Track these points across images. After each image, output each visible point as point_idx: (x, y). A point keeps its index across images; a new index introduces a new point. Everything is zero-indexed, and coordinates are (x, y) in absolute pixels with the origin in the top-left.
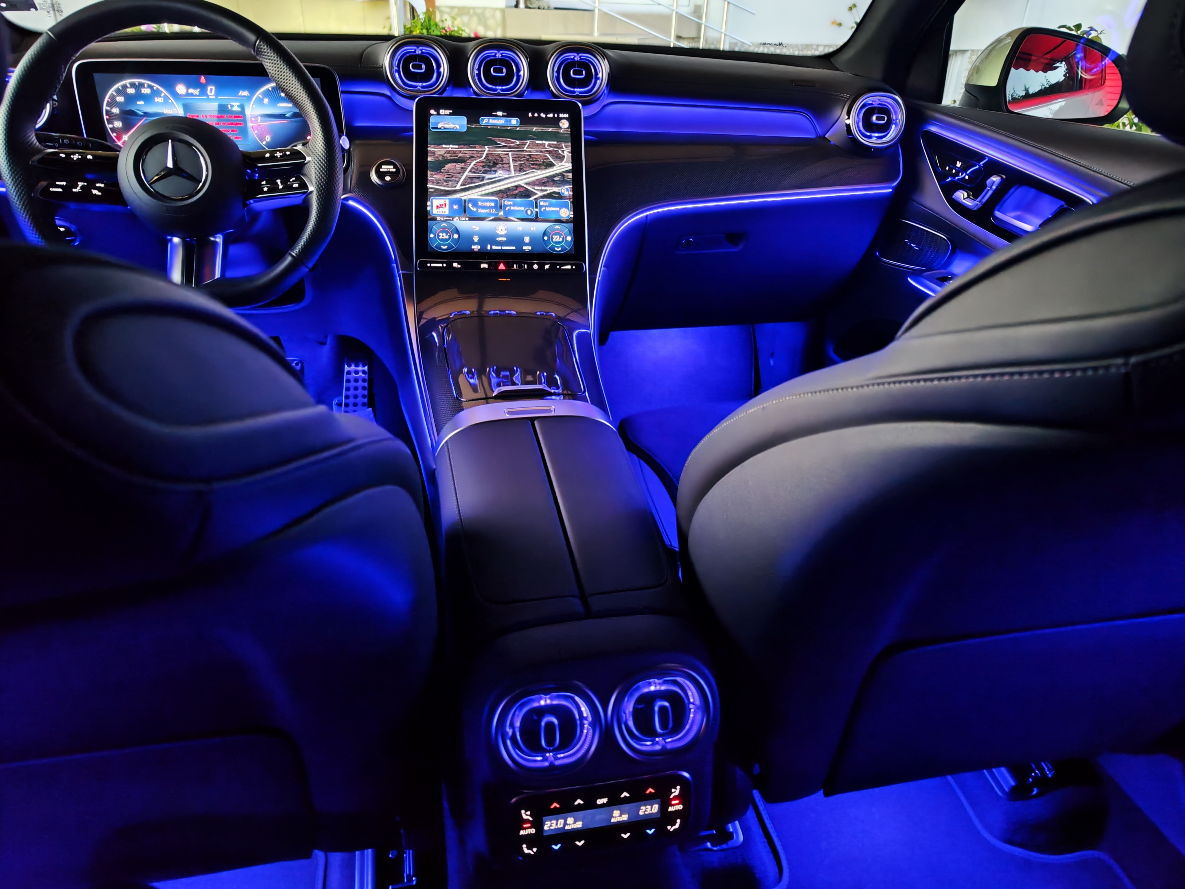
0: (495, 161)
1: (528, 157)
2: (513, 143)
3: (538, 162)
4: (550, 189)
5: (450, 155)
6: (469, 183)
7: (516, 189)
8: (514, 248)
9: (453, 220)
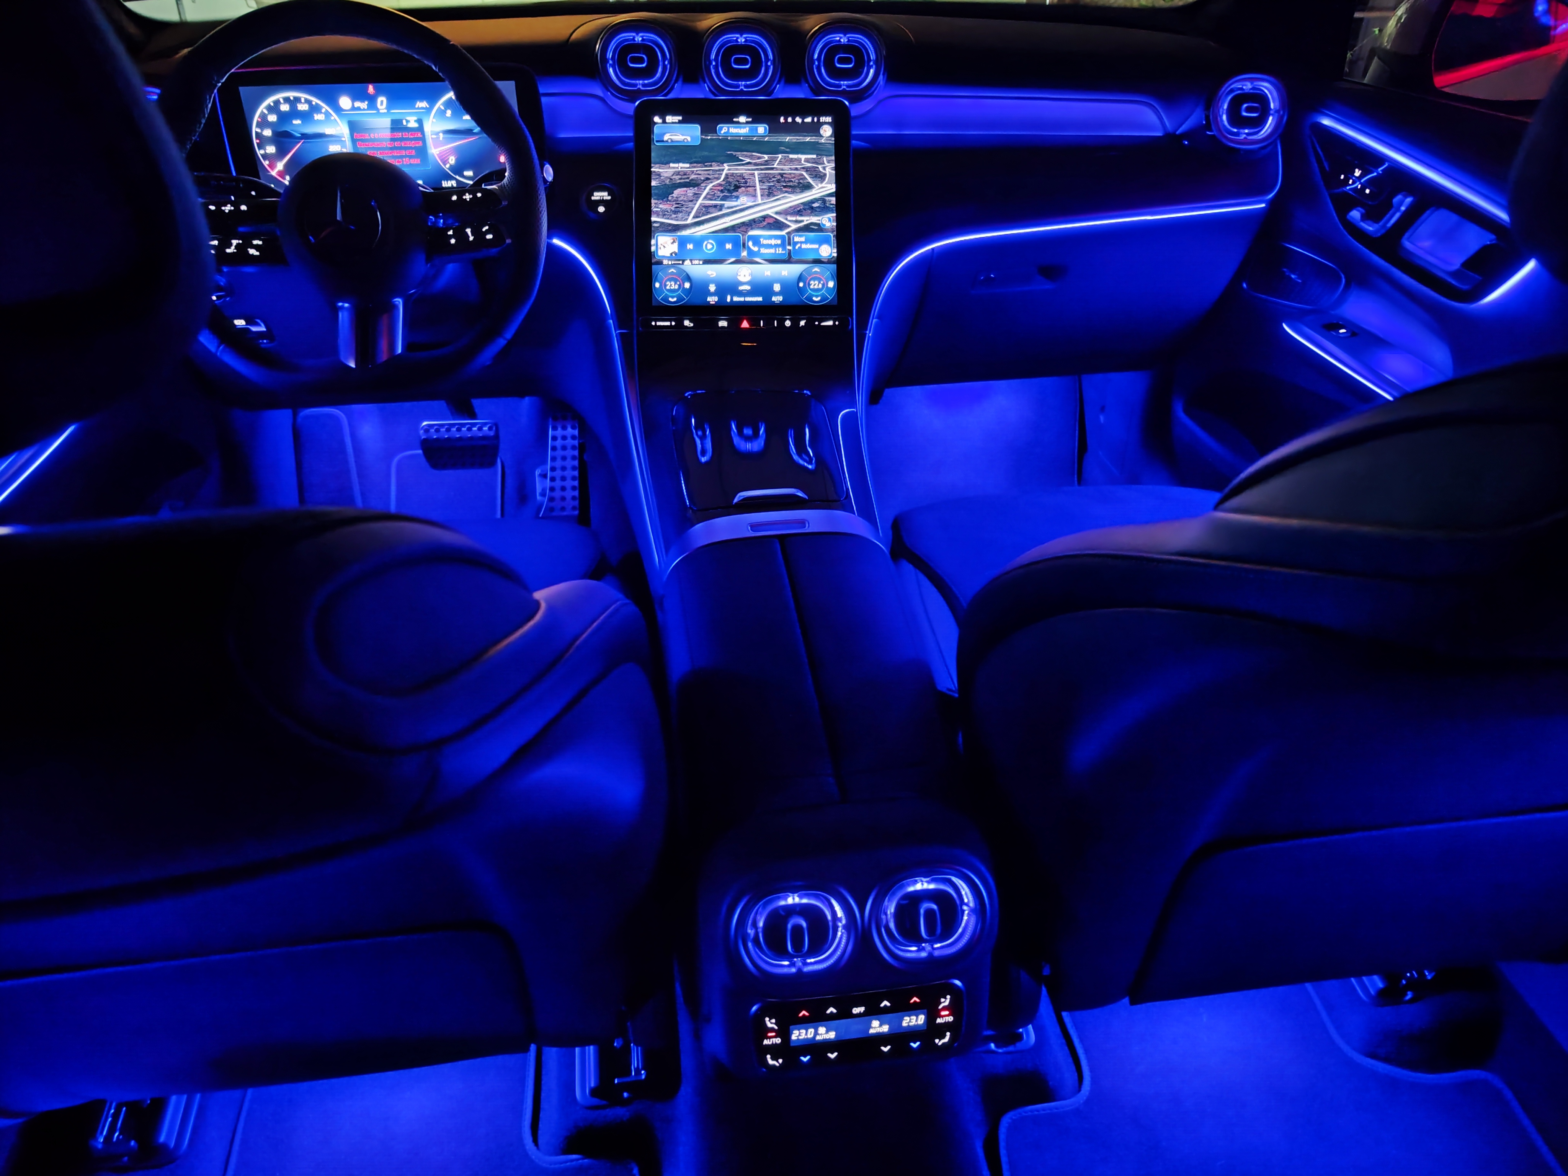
0: (737, 183)
1: (779, 177)
2: (759, 158)
3: (791, 184)
4: (807, 220)
5: (680, 177)
6: (704, 215)
7: (764, 221)
8: (760, 299)
9: (683, 264)
